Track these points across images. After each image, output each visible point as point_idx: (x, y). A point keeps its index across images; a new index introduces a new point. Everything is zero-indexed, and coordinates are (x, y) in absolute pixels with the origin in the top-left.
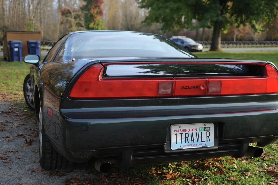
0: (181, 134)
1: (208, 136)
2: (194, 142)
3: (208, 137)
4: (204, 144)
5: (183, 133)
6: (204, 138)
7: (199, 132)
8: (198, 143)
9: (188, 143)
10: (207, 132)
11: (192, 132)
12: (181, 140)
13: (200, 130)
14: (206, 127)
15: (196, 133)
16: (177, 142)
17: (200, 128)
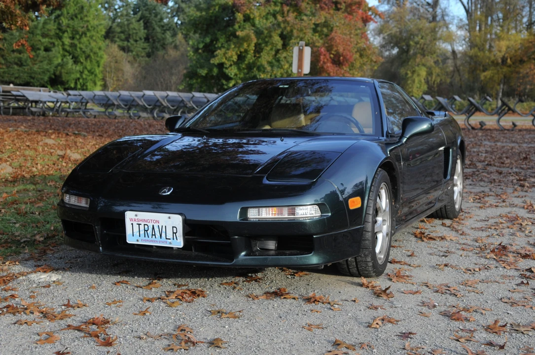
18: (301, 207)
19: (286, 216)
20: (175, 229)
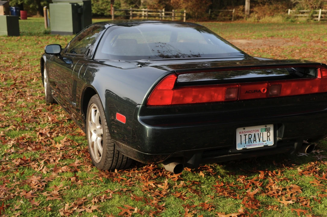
0: (245, 135)
1: (268, 135)
2: (256, 142)
3: (268, 137)
4: (265, 144)
5: (247, 135)
6: (265, 138)
7: (261, 133)
8: (260, 143)
9: (251, 143)
10: (267, 132)
11: (255, 133)
12: (245, 141)
13: (261, 131)
14: (266, 128)
15: (258, 133)
16: (242, 142)
17: (261, 129)
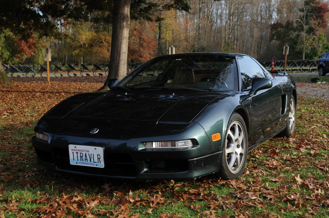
18: (180, 141)
19: (170, 147)
20: (99, 156)
